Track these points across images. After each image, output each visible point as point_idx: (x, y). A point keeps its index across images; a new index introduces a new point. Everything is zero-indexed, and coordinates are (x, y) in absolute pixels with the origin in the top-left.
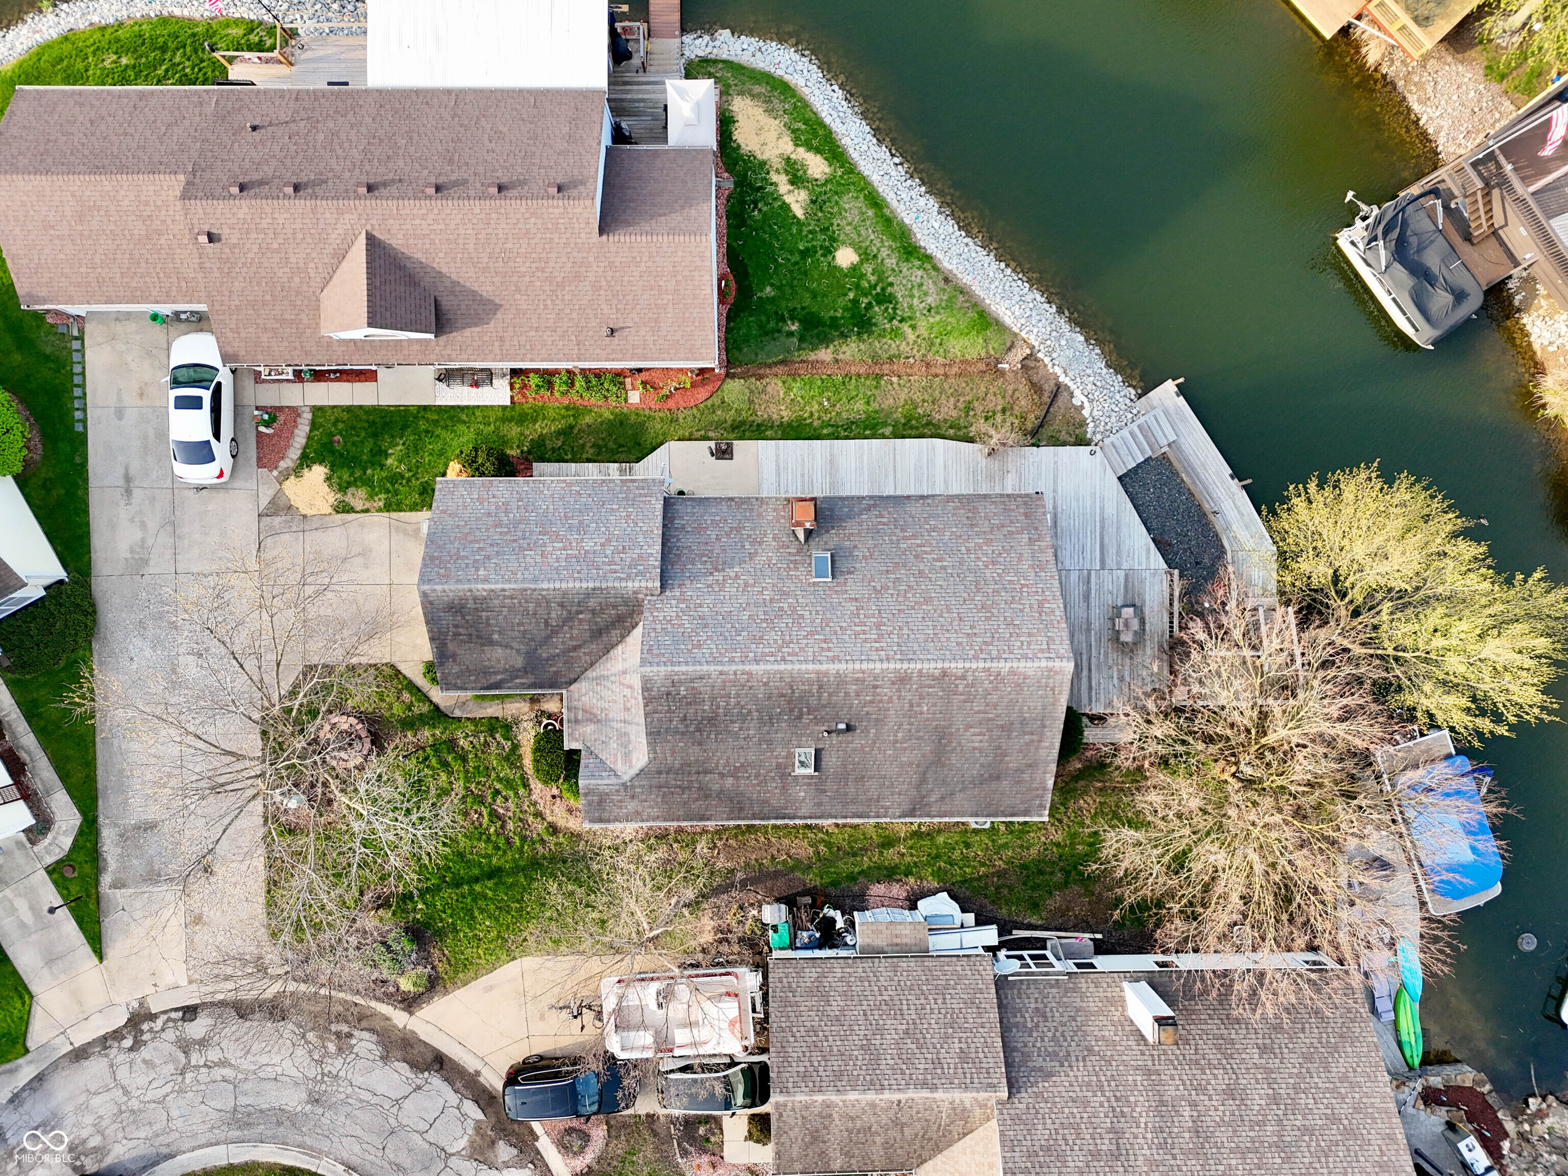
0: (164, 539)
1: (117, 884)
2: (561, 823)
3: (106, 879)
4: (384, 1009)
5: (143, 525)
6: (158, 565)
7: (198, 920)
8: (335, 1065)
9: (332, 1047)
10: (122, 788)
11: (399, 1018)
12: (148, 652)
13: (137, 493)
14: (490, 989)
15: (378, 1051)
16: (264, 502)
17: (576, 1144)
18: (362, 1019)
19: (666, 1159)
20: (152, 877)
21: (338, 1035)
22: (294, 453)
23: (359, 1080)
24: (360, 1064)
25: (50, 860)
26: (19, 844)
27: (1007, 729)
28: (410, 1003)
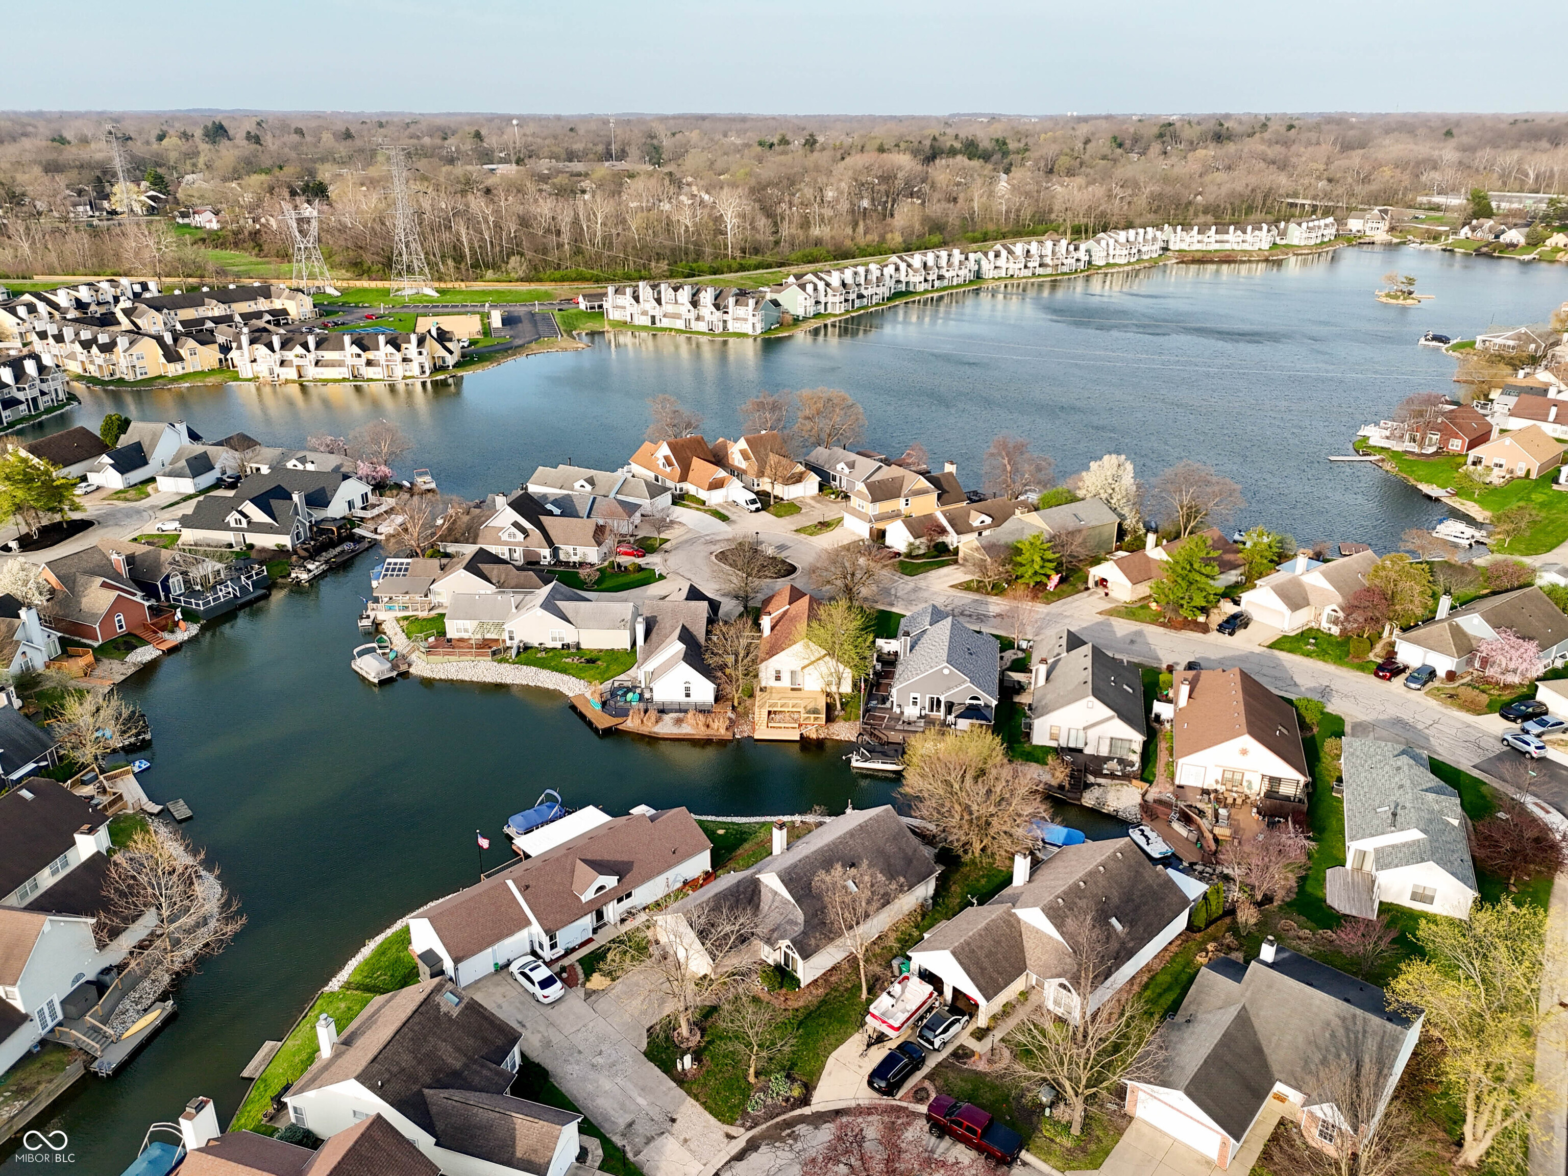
0: (551, 1030)
1: (637, 1154)
2: (796, 1006)
3: (630, 1155)
4: (798, 1112)
5: (539, 1032)
6: (556, 1038)
7: (686, 1141)
8: (799, 1146)
9: (791, 1142)
10: (607, 1119)
11: (806, 1111)
12: (577, 1067)
13: (527, 1025)
14: (830, 1074)
15: (811, 1128)
16: (583, 996)
17: (924, 1094)
18: (789, 1124)
19: (961, 1070)
20: (649, 1140)
21: (789, 1135)
22: (581, 976)
23: (815, 1143)
24: (808, 1137)
25: (597, 1164)
26: (577, 1168)
27: (895, 839)
28: (805, 1101)
